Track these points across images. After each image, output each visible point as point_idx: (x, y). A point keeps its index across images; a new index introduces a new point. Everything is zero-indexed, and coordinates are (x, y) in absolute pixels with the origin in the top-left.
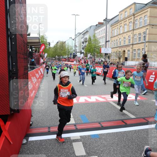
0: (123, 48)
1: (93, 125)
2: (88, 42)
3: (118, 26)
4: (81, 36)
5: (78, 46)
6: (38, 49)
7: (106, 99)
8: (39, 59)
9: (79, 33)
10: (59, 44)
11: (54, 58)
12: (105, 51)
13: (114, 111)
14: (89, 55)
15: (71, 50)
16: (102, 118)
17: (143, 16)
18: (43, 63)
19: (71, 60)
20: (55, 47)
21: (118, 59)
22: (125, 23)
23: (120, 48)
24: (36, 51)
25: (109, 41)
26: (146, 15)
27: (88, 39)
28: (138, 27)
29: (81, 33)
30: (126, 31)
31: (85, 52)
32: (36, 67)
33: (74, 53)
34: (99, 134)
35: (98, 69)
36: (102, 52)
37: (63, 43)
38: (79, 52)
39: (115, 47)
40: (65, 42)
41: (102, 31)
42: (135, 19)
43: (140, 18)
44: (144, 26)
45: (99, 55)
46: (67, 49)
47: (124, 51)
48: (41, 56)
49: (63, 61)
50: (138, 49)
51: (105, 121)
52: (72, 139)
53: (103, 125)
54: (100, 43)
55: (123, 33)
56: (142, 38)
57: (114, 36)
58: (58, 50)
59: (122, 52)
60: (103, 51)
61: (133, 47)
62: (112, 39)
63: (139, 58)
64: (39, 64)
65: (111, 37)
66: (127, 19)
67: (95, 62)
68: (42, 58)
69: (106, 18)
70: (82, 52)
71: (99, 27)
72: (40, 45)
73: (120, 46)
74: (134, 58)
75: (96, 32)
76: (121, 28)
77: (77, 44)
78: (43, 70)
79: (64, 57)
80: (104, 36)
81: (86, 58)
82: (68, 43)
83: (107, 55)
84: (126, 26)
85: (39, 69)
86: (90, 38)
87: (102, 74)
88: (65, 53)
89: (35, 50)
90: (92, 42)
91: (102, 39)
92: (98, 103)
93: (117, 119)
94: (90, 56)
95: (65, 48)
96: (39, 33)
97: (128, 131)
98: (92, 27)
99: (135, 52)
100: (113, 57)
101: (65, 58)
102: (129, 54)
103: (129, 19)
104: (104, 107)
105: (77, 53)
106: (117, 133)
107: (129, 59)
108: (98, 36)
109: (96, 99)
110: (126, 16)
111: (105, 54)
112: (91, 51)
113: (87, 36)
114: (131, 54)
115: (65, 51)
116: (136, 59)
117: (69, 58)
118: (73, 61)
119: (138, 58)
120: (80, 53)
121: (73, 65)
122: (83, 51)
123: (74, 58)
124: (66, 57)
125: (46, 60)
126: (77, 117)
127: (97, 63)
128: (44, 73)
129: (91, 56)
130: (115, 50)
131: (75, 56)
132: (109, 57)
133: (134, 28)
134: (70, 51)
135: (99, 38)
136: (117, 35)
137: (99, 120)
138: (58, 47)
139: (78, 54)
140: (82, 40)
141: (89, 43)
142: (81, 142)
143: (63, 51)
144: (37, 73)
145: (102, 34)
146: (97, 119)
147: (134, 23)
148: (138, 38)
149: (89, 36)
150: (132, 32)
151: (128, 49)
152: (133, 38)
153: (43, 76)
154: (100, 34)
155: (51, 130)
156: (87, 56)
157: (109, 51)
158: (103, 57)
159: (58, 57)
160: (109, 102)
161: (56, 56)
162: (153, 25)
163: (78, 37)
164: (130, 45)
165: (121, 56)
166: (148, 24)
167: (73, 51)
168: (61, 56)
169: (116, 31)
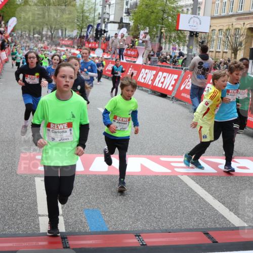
0: (249, 18)
5: (113, 2)
7: (172, 168)
11: (36, 35)
12: (191, 23)
15: (90, 13)
16: (147, 222)
19: (90, 45)
21: (229, 52)
23: (239, 19)
31: (132, 24)
33: (99, 25)
35: (165, 77)
38: (115, 22)
39: (225, 14)
45: (173, 35)
49: (66, 46)
51: (154, 231)
59: (244, 31)
60: (186, 23)
70: (124, 21)
73: (240, 12)
79: (68, 33)
83: (197, 36)
87: (173, 95)
92: (146, 177)
93: (191, 227)
100: (215, 43)
101: (72, 38)
105: (109, 25)
109: (142, 167)
111: (191, 32)
112: (152, 23)
120: (117, 25)
122: (126, 20)
123: (98, 39)
124: (75, 33)
126: (76, 215)
127: (164, 60)
130: (224, 24)
131: (101, 34)
134: (87, 17)
137: (139, 226)
146: (133, 223)
156: (137, 37)
157: (202, 24)
158: (185, 41)
159: (50, 34)
160: (179, 176)
161: (45, 29)
165: (241, 44)
167: (96, 18)
168: (60, 31)
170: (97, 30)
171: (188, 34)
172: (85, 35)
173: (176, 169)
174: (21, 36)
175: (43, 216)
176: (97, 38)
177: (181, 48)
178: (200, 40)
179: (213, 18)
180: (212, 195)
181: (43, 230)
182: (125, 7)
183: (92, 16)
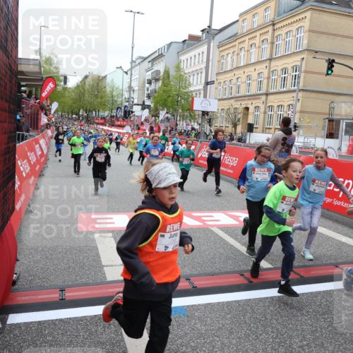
0: (244, 100)
2: (161, 82)
3: (236, 49)
4: (146, 64)
5: (136, 88)
6: (36, 90)
7: (203, 221)
8: (38, 114)
9: (140, 58)
10: (89, 81)
11: (74, 116)
12: (203, 105)
13: (222, 251)
14: (163, 114)
15: (118, 97)
16: (193, 267)
17: (294, 28)
18: (48, 126)
19: (119, 123)
20: (80, 87)
21: (230, 126)
22: (251, 42)
23: (236, 101)
24: (30, 95)
25: (213, 82)
26: (301, 27)
27: (162, 74)
28: (282, 54)
29: (145, 59)
30: (253, 62)
31: (152, 105)
32: (30, 136)
33: (126, 106)
34: (188, 306)
36: (194, 109)
37: (100, 80)
38: (138, 105)
39: (226, 97)
40: (105, 77)
41: (197, 57)
42: (275, 35)
43: (287, 33)
44: (294, 53)
45: (187, 113)
47: (247, 109)
48: (42, 108)
49: (98, 124)
50: (278, 106)
51: (199, 275)
53: (196, 284)
54: (190, 85)
55: (247, 65)
56: (289, 81)
57: (226, 72)
58: (87, 95)
59: (241, 110)
60: (199, 105)
61: (266, 100)
64: (37, 129)
65: (218, 74)
66: (258, 34)
67: (176, 129)
68: (46, 114)
69: (209, 27)
70: (146, 103)
71: (188, 47)
72: (42, 79)
73: (238, 95)
74: (268, 127)
75: (183, 58)
76: (242, 53)
77: (135, 85)
78: (47, 144)
80: (201, 69)
81: (155, 120)
82: (112, 80)
83: (208, 115)
84: (253, 50)
85: (37, 142)
86: (167, 73)
88: (103, 106)
89: (27, 92)
90: (172, 83)
91: (195, 77)
93: (229, 270)
94: (167, 115)
95: (105, 92)
96: (40, 49)
97: (254, 299)
98: (173, 45)
99: (272, 113)
100: (219, 120)
101: (104, 118)
102: (256, 117)
103: (261, 32)
104: (200, 240)
105: (134, 107)
106: (229, 303)
107: (257, 128)
108: (187, 69)
110: (255, 26)
111: (203, 112)
112: (169, 104)
113: (160, 67)
114: (262, 115)
115: (103, 100)
116: (273, 130)
117: (113, 116)
118: (122, 127)
119: (277, 127)
120: (140, 107)
121: (124, 134)
122: (148, 103)
123: (127, 118)
124: (106, 114)
125: (53, 119)
127: (181, 134)
128: (48, 151)
129: (169, 115)
130: (226, 104)
131: (129, 114)
132: (210, 122)
133: (271, 54)
134: (116, 101)
135: (189, 73)
136: (231, 70)
137: (187, 271)
138: (87, 87)
139: (137, 110)
140: (149, 75)
141: (164, 84)
143: (99, 100)
144: (33, 150)
145: (197, 63)
146: (182, 268)
147: (272, 43)
148: (279, 80)
149: (166, 67)
150: (267, 65)
151: (256, 105)
152: (268, 78)
153: (47, 159)
154: (192, 65)
155: (67, 294)
157: (213, 106)
158: (195, 119)
159: (85, 114)
160: (210, 228)
161: (81, 111)
162: (317, 52)
163: (138, 67)
164: (262, 94)
165: (239, 120)
166: (305, 47)
167: (123, 101)
168: (94, 112)
169: (229, 59)
170: (125, 112)
171: (201, 113)
172: (115, 114)
173: (207, 222)
174: (62, 116)
175: (107, 266)
176: (125, 118)
178: (209, 118)
179: (219, 100)
180: (239, 242)
181: (109, 278)
182: (146, 92)
183: (120, 100)
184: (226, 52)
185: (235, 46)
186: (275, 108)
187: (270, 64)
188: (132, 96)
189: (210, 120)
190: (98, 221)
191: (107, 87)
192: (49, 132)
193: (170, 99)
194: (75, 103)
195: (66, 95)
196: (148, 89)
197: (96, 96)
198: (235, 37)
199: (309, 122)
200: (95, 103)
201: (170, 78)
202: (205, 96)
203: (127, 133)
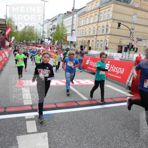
0: (88, 37)
1: (49, 106)
3: (85, 17)
4: (50, 22)
5: (46, 32)
9: (48, 20)
10: (27, 28)
11: (21, 42)
12: (71, 39)
15: (39, 35)
17: (107, 10)
18: (10, 46)
19: (39, 46)
20: (24, 31)
22: (91, 15)
23: (85, 38)
25: (74, 30)
26: (110, 10)
27: (56, 26)
28: (102, 20)
29: (50, 20)
30: (91, 23)
31: (52, 39)
33: (42, 39)
36: (67, 40)
37: (31, 28)
39: (81, 36)
40: (34, 27)
41: (70, 20)
42: (100, 12)
43: (104, 12)
44: (107, 20)
46: (35, 34)
47: (89, 41)
49: (31, 46)
50: (101, 40)
52: (26, 118)
54: (67, 31)
55: (89, 24)
57: (81, 26)
58: (26, 34)
59: (87, 41)
60: (69, 39)
61: (96, 38)
62: (79, 28)
63: (102, 48)
64: (4, 47)
66: (93, 12)
67: (61, 49)
69: (73, 8)
71: (66, 16)
73: (85, 36)
74: (97, 48)
75: (64, 20)
76: (88, 19)
77: (46, 30)
80: (70, 25)
83: (73, 43)
84: (92, 18)
85: (4, 52)
86: (58, 26)
88: (33, 38)
90: (60, 30)
91: (69, 28)
92: (58, 86)
95: (34, 33)
96: (6, 15)
98: (61, 15)
99: (99, 43)
102: (93, 44)
103: (95, 11)
105: (45, 39)
107: (93, 48)
108: (66, 25)
109: (56, 83)
111: (71, 42)
112: (59, 39)
113: (55, 23)
114: (95, 44)
115: (33, 36)
116: (99, 49)
117: (37, 43)
118: (40, 47)
119: (100, 48)
120: (48, 39)
122: (51, 38)
124: (34, 42)
128: (9, 56)
130: (81, 39)
131: (43, 42)
132: (74, 46)
133: (98, 20)
134: (38, 37)
136: (83, 26)
137: (56, 101)
138: (26, 31)
140: (51, 27)
141: (57, 30)
142: (35, 121)
143: (31, 36)
144: (1, 55)
145: (70, 22)
147: (99, 16)
148: (101, 30)
149: (58, 24)
151: (93, 40)
152: (97, 29)
153: (8, 59)
154: (68, 23)
155: (7, 110)
156: (54, 43)
157: (74, 39)
158: (69, 44)
159: (26, 42)
161: (24, 40)
162: (114, 20)
163: (47, 23)
164: (94, 36)
165: (86, 45)
166: (111, 18)
167: (41, 37)
168: (29, 41)
169: (82, 21)
170: (41, 41)
171: (70, 42)
174: (16, 43)
176: (41, 43)
177: (68, 46)
178: (74, 44)
179: (77, 37)
180: (78, 91)
181: (25, 104)
182: (50, 34)
183: (39, 36)
184: (81, 18)
185: (85, 16)
186: (100, 41)
187: (98, 24)
188: (44, 35)
189: (75, 45)
190: (24, 83)
191: (35, 31)
192: (11, 49)
193: (59, 36)
194: (22, 37)
195: (18, 34)
196: (51, 33)
197: (30, 35)
198: (85, 13)
199: (112, 47)
200: (30, 37)
201: (60, 28)
202: (71, 36)
203: (42, 50)
